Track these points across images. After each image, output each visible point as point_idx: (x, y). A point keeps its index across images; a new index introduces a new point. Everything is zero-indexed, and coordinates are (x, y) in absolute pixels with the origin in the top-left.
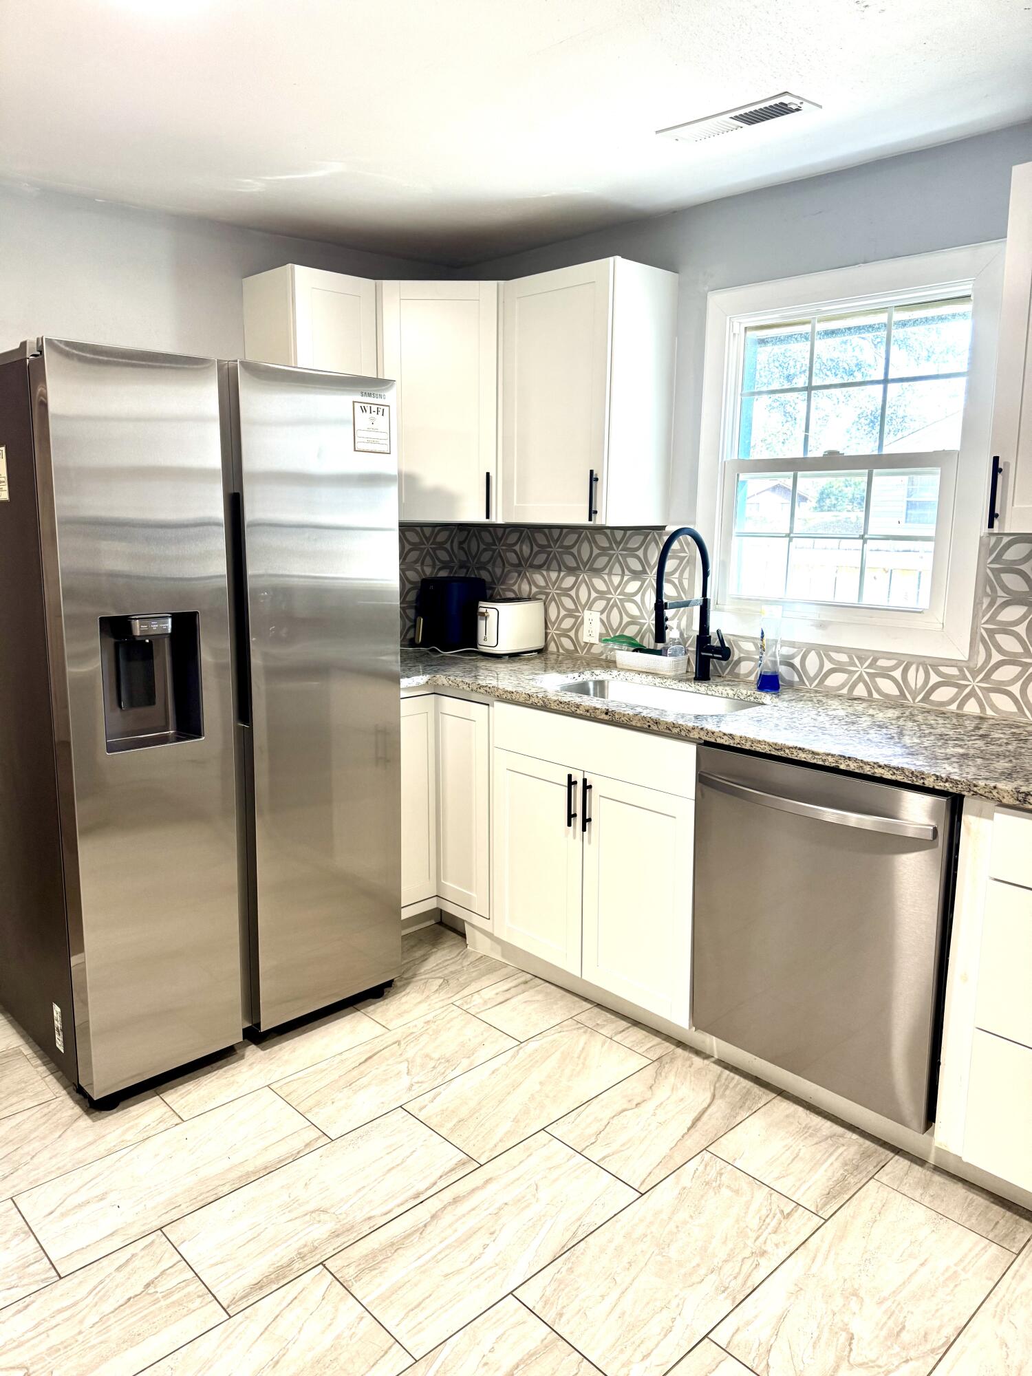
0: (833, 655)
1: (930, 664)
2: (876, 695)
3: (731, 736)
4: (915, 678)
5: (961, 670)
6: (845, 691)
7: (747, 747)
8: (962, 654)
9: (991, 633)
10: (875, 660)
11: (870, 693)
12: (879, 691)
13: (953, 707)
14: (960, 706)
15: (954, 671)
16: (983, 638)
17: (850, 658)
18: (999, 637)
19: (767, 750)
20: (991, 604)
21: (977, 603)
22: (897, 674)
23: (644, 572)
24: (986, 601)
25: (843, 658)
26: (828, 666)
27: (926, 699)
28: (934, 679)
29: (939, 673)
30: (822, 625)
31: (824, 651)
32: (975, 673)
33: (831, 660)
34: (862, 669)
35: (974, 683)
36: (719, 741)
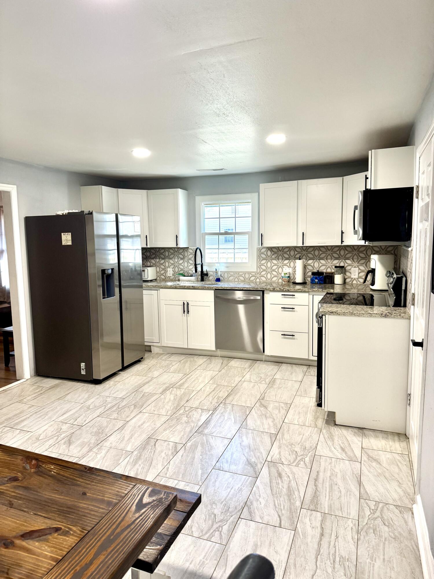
0: (230, 273)
1: (249, 273)
2: (240, 280)
3: (222, 287)
4: (247, 276)
5: (255, 273)
6: (233, 280)
7: (225, 289)
8: (256, 270)
9: (260, 266)
10: (239, 273)
11: (238, 280)
12: (240, 279)
13: (255, 281)
14: (256, 280)
15: (254, 274)
16: (259, 267)
17: (234, 273)
18: (262, 266)
19: (229, 289)
20: (260, 260)
21: (257, 260)
22: (243, 275)
23: (184, 258)
24: (259, 260)
25: (232, 273)
26: (229, 275)
27: (249, 280)
28: (251, 276)
29: (251, 274)
30: (227, 267)
31: (228, 272)
32: (258, 274)
33: (230, 274)
34: (237, 275)
35: (258, 276)
36: (219, 288)
